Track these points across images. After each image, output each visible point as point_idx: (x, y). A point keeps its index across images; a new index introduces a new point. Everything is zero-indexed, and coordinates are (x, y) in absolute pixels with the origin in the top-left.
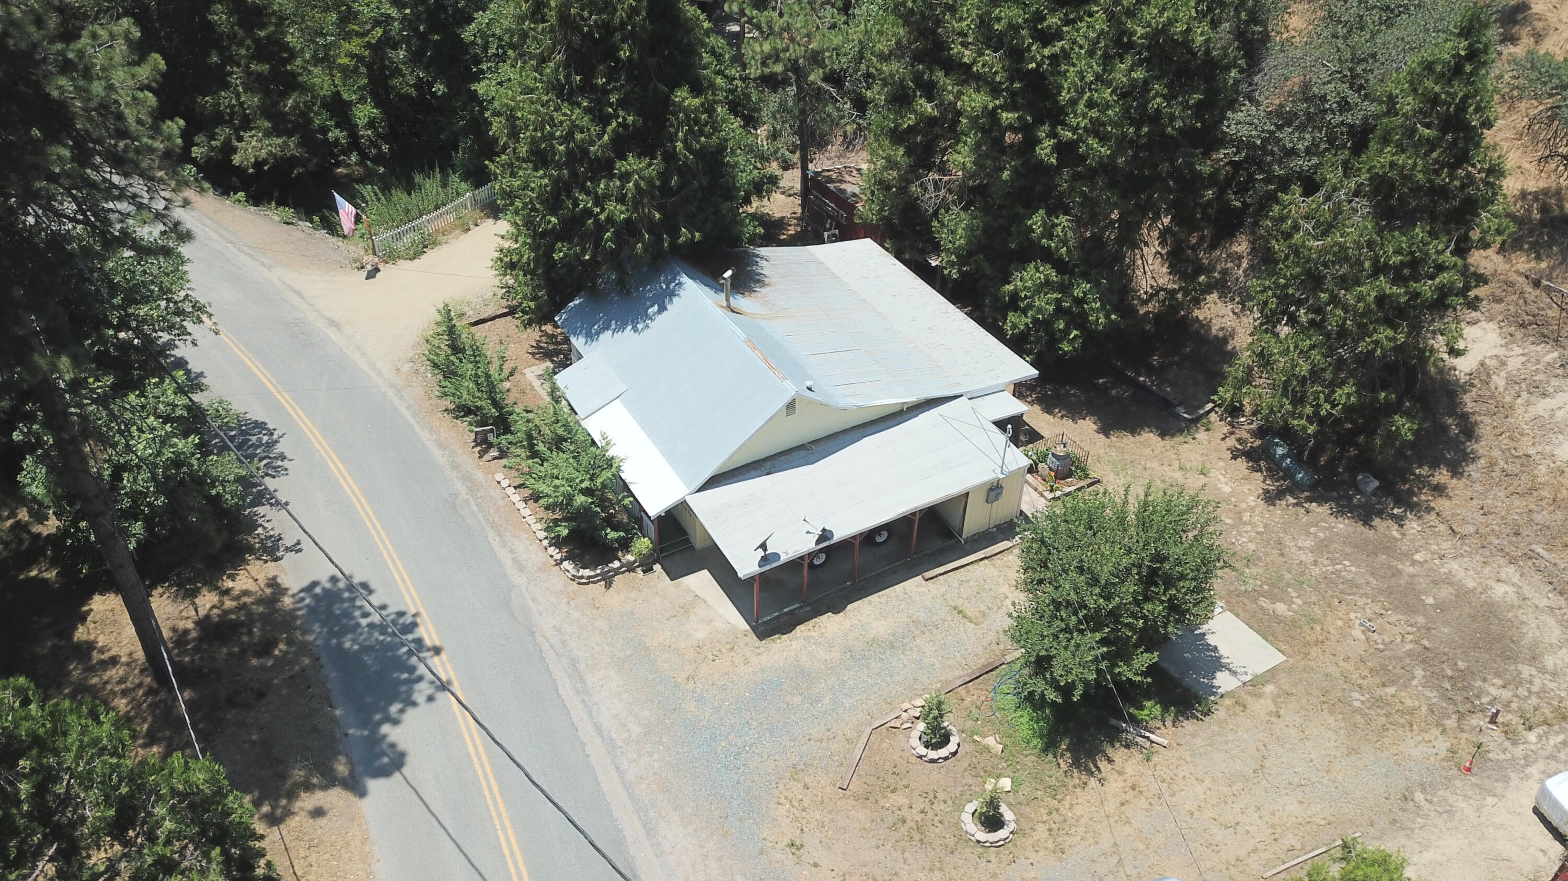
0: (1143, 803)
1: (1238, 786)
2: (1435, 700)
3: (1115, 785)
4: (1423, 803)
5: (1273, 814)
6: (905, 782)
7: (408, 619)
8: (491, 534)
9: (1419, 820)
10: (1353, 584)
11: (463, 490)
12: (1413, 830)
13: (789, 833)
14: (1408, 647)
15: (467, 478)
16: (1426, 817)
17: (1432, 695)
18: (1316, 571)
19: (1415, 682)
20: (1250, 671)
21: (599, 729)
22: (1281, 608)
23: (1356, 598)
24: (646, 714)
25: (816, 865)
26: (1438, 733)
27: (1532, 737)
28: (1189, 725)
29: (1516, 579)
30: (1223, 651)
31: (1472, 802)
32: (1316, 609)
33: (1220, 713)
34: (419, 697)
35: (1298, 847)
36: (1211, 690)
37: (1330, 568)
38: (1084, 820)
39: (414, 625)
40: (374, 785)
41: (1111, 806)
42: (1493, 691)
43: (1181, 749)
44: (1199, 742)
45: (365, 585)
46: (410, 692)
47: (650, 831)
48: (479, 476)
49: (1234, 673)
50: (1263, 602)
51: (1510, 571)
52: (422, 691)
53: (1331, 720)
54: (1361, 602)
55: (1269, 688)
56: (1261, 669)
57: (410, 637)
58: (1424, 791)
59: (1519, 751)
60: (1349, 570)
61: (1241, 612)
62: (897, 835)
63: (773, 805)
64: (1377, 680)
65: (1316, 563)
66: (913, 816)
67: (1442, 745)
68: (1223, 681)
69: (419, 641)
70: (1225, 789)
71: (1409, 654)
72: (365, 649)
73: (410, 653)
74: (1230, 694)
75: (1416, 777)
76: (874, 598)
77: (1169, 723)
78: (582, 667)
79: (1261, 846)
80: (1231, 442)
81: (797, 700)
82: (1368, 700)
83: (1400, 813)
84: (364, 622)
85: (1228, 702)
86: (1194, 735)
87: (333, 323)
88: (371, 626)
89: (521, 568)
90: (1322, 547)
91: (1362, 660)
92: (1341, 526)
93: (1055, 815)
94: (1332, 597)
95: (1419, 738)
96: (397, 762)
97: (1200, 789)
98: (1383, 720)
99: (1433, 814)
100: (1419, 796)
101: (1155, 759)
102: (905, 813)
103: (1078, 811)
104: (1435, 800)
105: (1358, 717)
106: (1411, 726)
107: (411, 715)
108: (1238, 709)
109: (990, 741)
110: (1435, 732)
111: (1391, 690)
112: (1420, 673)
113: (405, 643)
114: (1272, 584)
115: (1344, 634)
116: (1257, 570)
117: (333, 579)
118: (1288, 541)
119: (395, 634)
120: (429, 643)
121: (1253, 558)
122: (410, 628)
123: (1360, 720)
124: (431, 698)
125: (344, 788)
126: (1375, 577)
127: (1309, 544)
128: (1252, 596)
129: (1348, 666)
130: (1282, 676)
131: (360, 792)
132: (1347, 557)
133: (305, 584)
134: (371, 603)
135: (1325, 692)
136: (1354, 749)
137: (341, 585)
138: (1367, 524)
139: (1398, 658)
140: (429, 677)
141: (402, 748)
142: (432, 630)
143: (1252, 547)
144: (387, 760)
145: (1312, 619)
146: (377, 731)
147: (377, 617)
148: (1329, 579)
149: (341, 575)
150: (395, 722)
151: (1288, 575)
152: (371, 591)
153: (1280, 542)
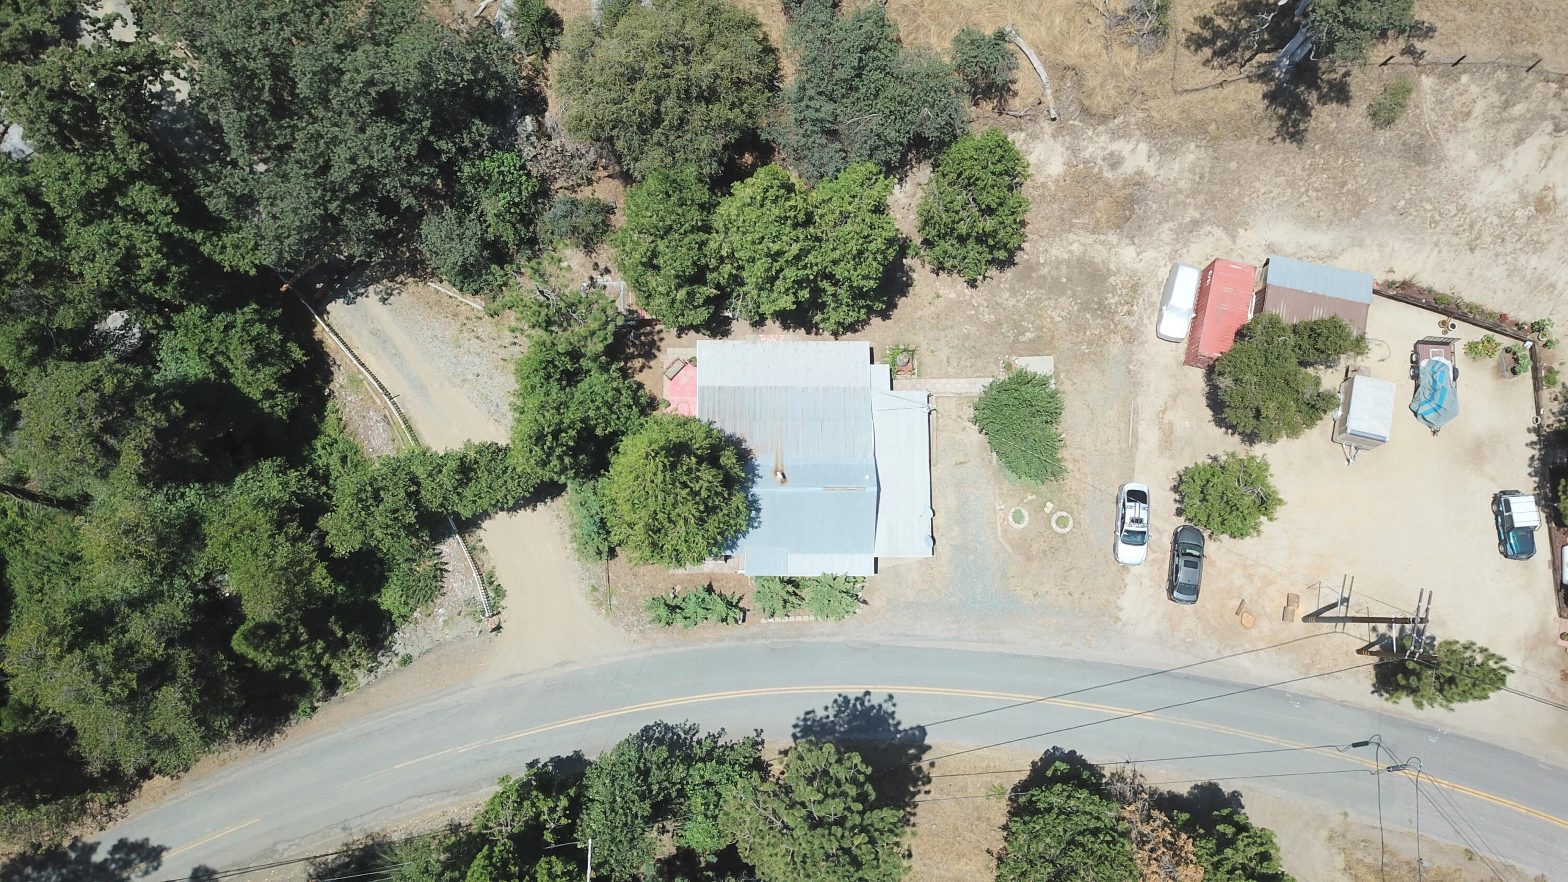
0: (1082, 463)
1: (1094, 425)
2: (1102, 323)
3: (1069, 466)
4: (1134, 368)
5: (1110, 422)
6: (1030, 540)
7: (840, 700)
8: (802, 639)
9: (1138, 376)
10: (1038, 299)
11: (763, 641)
12: (1140, 382)
14: (1076, 308)
15: (754, 636)
16: (1139, 373)
17: (1099, 322)
18: (1021, 305)
19: (1091, 322)
20: (1051, 372)
21: (945, 640)
22: (1029, 335)
24: (948, 619)
25: (1048, 592)
27: (1135, 308)
29: (1075, 238)
31: (1143, 353)
32: (1037, 322)
34: (891, 710)
35: (1126, 426)
37: (1024, 300)
38: (1077, 489)
39: (845, 698)
40: (927, 741)
41: (1077, 475)
42: (1113, 301)
43: (1069, 430)
44: (1069, 421)
45: (808, 713)
46: (886, 712)
48: (754, 629)
49: (1050, 378)
50: (1022, 339)
51: (1072, 237)
52: (889, 708)
53: (1087, 367)
54: (1046, 303)
55: (1062, 376)
56: (1052, 367)
57: (852, 702)
58: (1130, 364)
59: (1136, 317)
60: (1031, 293)
61: (1021, 352)
63: (1015, 593)
64: (1081, 334)
65: (1018, 301)
67: (1118, 339)
68: (1052, 384)
69: (857, 699)
70: (1093, 430)
71: (1079, 311)
72: (849, 722)
73: (862, 704)
74: (1058, 387)
75: (1124, 361)
78: (909, 632)
79: (1119, 438)
80: (928, 267)
81: (972, 557)
82: (1087, 346)
83: (1133, 380)
84: (832, 718)
85: (1060, 391)
86: (1066, 420)
87: (562, 664)
88: (835, 716)
89: (835, 635)
90: (1013, 292)
91: (1070, 330)
94: (1037, 311)
95: (1112, 345)
96: (922, 730)
97: (1087, 439)
98: (1098, 349)
99: (1139, 369)
100: (1131, 367)
101: (1069, 442)
103: (1073, 488)
104: (1135, 363)
106: (1105, 341)
107: (899, 716)
108: (1064, 392)
109: (1030, 498)
110: (1113, 335)
111: (1088, 333)
112: (1088, 316)
113: (855, 705)
114: (1016, 327)
115: (1054, 324)
116: (1005, 326)
117: (795, 726)
118: (1000, 301)
119: (847, 708)
120: (860, 695)
121: (998, 323)
122: (846, 700)
123: (1092, 356)
124: (894, 705)
125: (924, 753)
126: (1040, 288)
127: (1007, 294)
128: (1016, 340)
129: (1069, 337)
130: (1059, 366)
131: (929, 748)
132: (1024, 287)
133: (791, 740)
134: (820, 713)
135: (1075, 357)
136: (1103, 371)
137: (801, 723)
138: (1014, 264)
139: (1077, 317)
140: (881, 701)
141: (914, 725)
142: (853, 691)
143: (992, 317)
144: (917, 733)
145: (1040, 328)
146: (900, 732)
147: (831, 712)
148: (1029, 304)
149: (794, 722)
150: (899, 723)
151: (1015, 317)
152: (813, 711)
153: (997, 304)
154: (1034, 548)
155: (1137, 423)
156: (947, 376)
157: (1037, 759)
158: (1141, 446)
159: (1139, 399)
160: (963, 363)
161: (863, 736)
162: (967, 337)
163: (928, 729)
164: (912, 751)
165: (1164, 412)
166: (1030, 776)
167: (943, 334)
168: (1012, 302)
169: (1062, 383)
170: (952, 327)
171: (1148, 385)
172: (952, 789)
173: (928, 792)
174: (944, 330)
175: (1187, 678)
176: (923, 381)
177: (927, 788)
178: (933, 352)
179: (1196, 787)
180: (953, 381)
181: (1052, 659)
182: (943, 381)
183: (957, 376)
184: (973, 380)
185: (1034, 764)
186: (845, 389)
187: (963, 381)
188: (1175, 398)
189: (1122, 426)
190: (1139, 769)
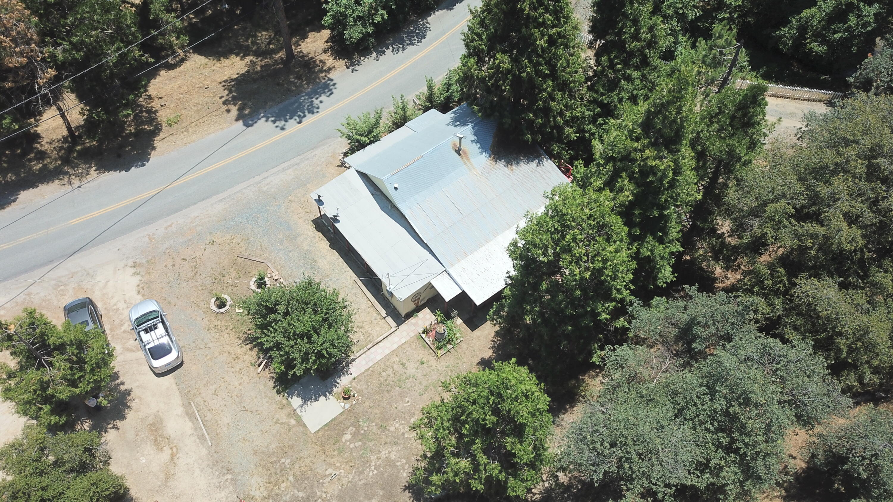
0: (229, 360)
1: (237, 399)
2: (284, 498)
3: (239, 351)
4: (226, 477)
5: (222, 411)
6: (241, 276)
7: (316, 110)
9: (217, 473)
10: (361, 474)
12: (212, 468)
13: (218, 241)
14: (319, 493)
16: (218, 476)
17: (287, 497)
18: (373, 458)
19: (296, 491)
20: (303, 414)
21: (267, 178)
22: (347, 437)
23: (353, 474)
24: (273, 190)
25: (205, 250)
26: (264, 495)
28: (271, 384)
30: (315, 404)
31: (224, 499)
32: (347, 454)
33: (279, 398)
34: (278, 123)
35: (206, 419)
36: (291, 395)
37: (373, 464)
38: (222, 338)
39: (313, 113)
40: (241, 123)
41: (228, 348)
43: (258, 379)
44: (262, 387)
45: (331, 94)
46: (280, 121)
47: (221, 201)
49: (301, 406)
50: (352, 429)
52: (280, 124)
53: (273, 446)
54: (351, 477)
55: (293, 422)
56: (305, 420)
58: (232, 479)
60: (371, 473)
61: (345, 417)
62: (217, 275)
63: (231, 234)
64: (298, 473)
65: (378, 458)
66: (226, 279)
67: (257, 495)
68: (296, 401)
69: (305, 116)
70: (235, 393)
71: (314, 493)
72: (301, 103)
73: (299, 116)
74: (290, 404)
75: (240, 477)
76: (341, 260)
77: (272, 375)
78: (296, 167)
79: (206, 404)
82: (285, 466)
83: (221, 466)
84: (314, 99)
85: (285, 402)
86: (266, 386)
88: (312, 101)
90: (389, 463)
91: (311, 470)
92: (405, 475)
93: (224, 328)
94: (355, 463)
95: (261, 484)
96: (248, 126)
97: (236, 384)
98: (273, 470)
99: (219, 480)
100: (229, 476)
101: (252, 368)
102: (228, 277)
103: (226, 336)
104: (227, 483)
105: (275, 459)
106: (269, 483)
107: (270, 123)
108: (280, 406)
110: (265, 494)
111: (291, 478)
112: (301, 494)
113: (304, 113)
114: (364, 435)
115: (330, 465)
116: (375, 429)
117: (334, 84)
118: (395, 448)
119: (308, 109)
120: (304, 119)
121: (383, 428)
122: (311, 112)
123: (274, 459)
124: (277, 127)
125: (238, 115)
126: (366, 484)
127: (393, 456)
128: (356, 424)
129: (308, 462)
130: (301, 429)
131: (237, 120)
132: (382, 474)
133: (332, 77)
134: (323, 98)
135: (291, 447)
136: (255, 452)
137: (331, 87)
138: (406, 488)
139: (312, 486)
140: (287, 124)
141: (255, 125)
142: (309, 119)
143: (392, 429)
144: (250, 122)
145: (340, 451)
146: (263, 117)
147: (316, 102)
148: (366, 463)
149: (336, 86)
150: (267, 121)
151: (371, 444)
152: (328, 96)
153: (396, 444)
154: (234, 274)
155: (196, 428)
156: (395, 352)
157: (153, 152)
158: (180, 410)
159: (204, 451)
160: (390, 372)
161: (287, 102)
162: (402, 396)
163: (245, 128)
164: (247, 112)
165: (173, 455)
166: (153, 141)
167: (425, 383)
168: (384, 454)
169: (288, 416)
170: (421, 395)
171: (202, 470)
172: (206, 107)
173: (221, 98)
174: (426, 388)
175: (51, 261)
176: (412, 334)
177: (223, 99)
178: (422, 363)
179: (14, 201)
180: (387, 352)
181: (176, 212)
182: (395, 346)
183: (386, 358)
184: (371, 364)
185: (154, 148)
186: (466, 256)
187: (379, 358)
188: (168, 476)
189: (209, 416)
190: (69, 188)
